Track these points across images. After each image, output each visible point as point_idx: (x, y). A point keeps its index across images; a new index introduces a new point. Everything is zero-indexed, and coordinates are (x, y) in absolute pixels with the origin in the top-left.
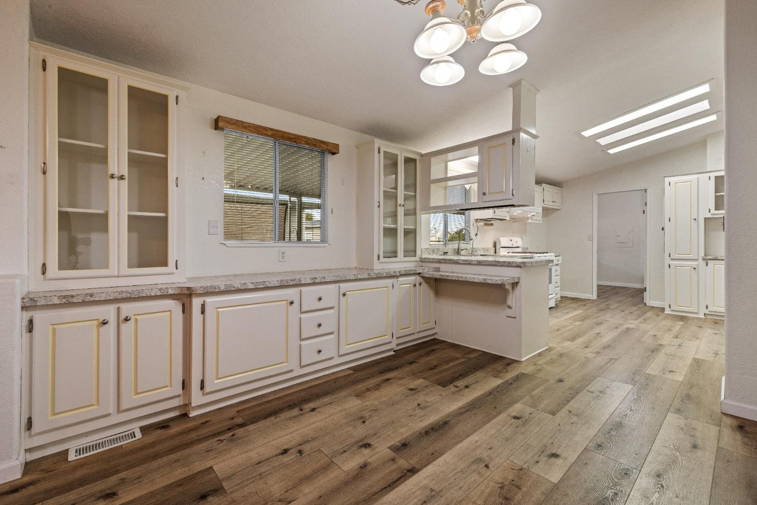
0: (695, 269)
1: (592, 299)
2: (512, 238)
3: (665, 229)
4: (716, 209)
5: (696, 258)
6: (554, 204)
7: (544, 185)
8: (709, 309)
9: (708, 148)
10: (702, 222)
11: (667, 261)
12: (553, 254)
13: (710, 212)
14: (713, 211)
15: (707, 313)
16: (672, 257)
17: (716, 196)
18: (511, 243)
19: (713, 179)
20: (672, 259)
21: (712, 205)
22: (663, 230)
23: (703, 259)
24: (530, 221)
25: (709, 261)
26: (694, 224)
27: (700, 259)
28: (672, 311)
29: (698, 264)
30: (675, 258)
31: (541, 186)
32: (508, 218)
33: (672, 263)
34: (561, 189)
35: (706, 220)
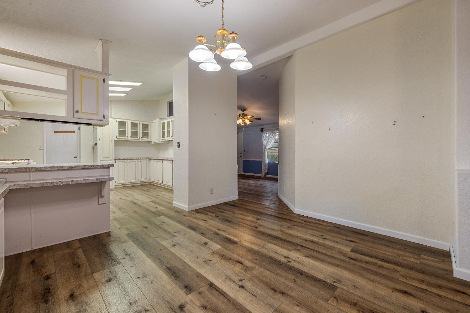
4: (119, 136)
5: (112, 159)
8: (117, 183)
10: (114, 141)
11: (99, 161)
13: (116, 137)
14: (118, 137)
15: (116, 185)
16: (101, 159)
17: (119, 130)
19: (118, 122)
20: (101, 160)
21: (117, 134)
23: (114, 160)
25: (117, 161)
26: (111, 142)
27: (113, 160)
30: (102, 159)
35: (115, 140)
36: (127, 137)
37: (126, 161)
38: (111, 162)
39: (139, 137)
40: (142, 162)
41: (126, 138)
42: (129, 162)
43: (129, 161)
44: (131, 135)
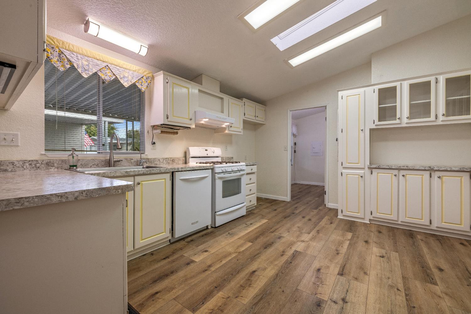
0: (362, 177)
1: (286, 201)
2: (206, 148)
3: (339, 140)
4: (379, 121)
5: (363, 167)
6: (257, 118)
7: (244, 100)
8: (373, 215)
9: (373, 66)
10: (368, 133)
11: (340, 169)
12: (244, 164)
13: (374, 123)
14: (377, 122)
15: (372, 218)
16: (343, 166)
17: (379, 108)
18: (206, 152)
19: (377, 91)
20: (343, 168)
21: (376, 116)
22: (337, 140)
23: (369, 168)
24: (227, 132)
25: (373, 170)
26: (362, 134)
27: (366, 168)
28: (344, 216)
29: (364, 173)
30: (346, 166)
31: (242, 100)
32: (193, 126)
33: (344, 171)
34: (265, 106)
35: (371, 130)
36: (399, 119)
37: (396, 172)
38: (363, 172)
39: (436, 116)
40: (444, 178)
41: (397, 121)
42: (403, 176)
43: (402, 173)
44: (410, 113)
